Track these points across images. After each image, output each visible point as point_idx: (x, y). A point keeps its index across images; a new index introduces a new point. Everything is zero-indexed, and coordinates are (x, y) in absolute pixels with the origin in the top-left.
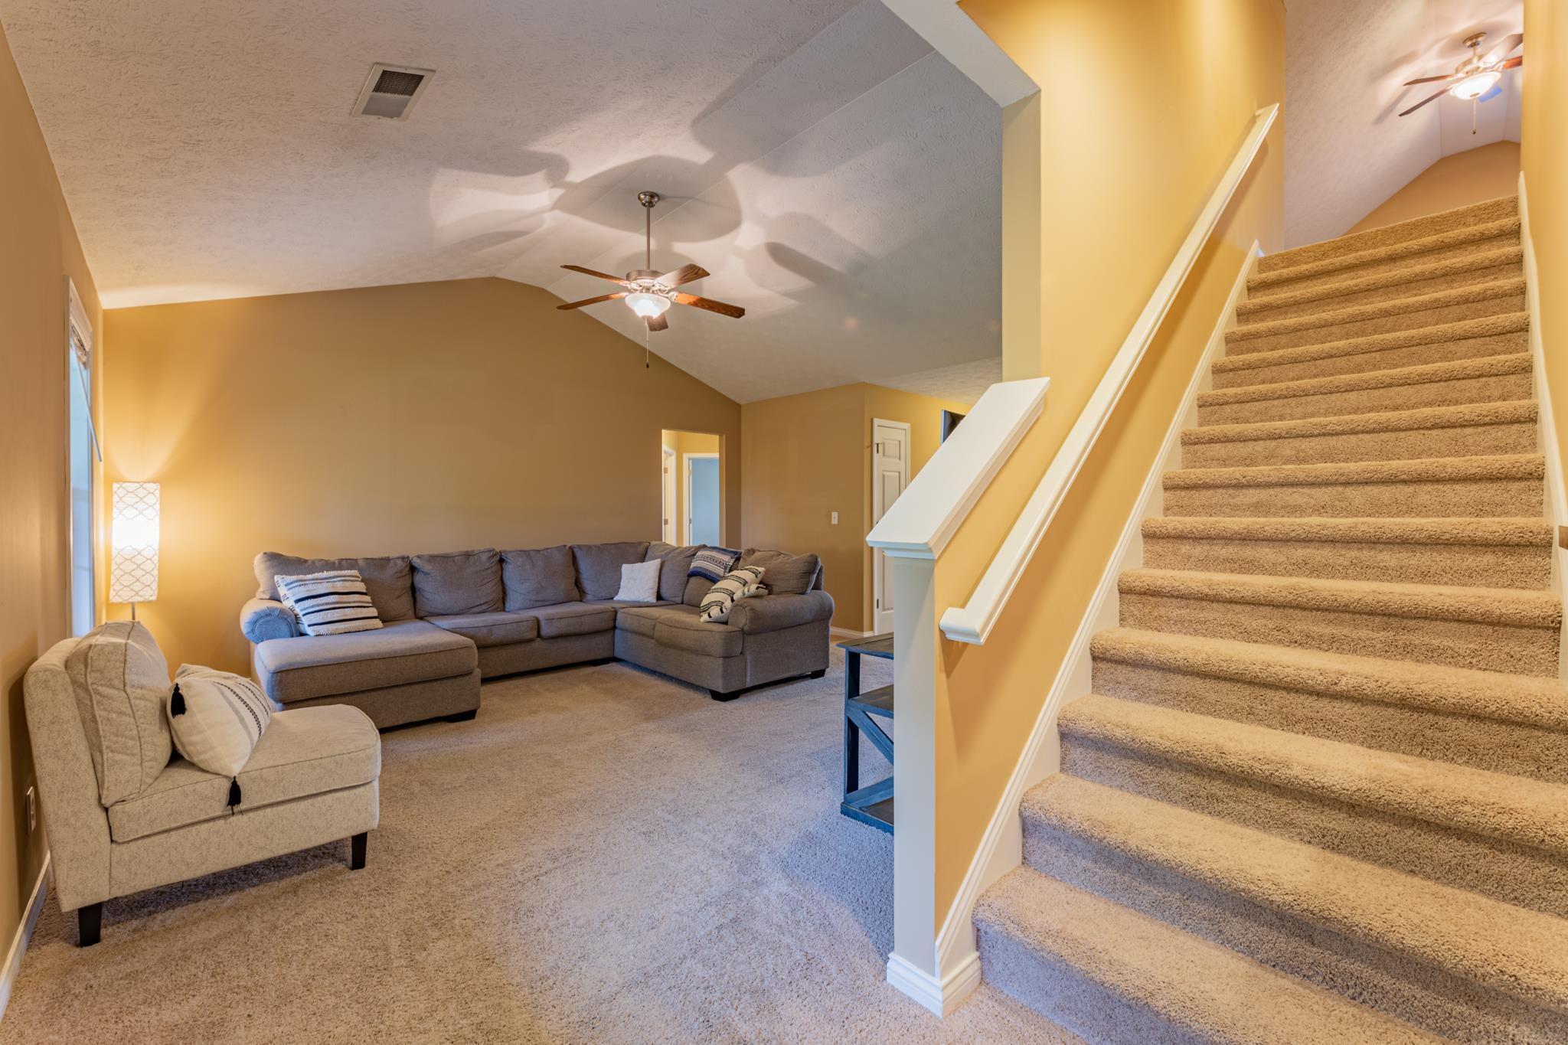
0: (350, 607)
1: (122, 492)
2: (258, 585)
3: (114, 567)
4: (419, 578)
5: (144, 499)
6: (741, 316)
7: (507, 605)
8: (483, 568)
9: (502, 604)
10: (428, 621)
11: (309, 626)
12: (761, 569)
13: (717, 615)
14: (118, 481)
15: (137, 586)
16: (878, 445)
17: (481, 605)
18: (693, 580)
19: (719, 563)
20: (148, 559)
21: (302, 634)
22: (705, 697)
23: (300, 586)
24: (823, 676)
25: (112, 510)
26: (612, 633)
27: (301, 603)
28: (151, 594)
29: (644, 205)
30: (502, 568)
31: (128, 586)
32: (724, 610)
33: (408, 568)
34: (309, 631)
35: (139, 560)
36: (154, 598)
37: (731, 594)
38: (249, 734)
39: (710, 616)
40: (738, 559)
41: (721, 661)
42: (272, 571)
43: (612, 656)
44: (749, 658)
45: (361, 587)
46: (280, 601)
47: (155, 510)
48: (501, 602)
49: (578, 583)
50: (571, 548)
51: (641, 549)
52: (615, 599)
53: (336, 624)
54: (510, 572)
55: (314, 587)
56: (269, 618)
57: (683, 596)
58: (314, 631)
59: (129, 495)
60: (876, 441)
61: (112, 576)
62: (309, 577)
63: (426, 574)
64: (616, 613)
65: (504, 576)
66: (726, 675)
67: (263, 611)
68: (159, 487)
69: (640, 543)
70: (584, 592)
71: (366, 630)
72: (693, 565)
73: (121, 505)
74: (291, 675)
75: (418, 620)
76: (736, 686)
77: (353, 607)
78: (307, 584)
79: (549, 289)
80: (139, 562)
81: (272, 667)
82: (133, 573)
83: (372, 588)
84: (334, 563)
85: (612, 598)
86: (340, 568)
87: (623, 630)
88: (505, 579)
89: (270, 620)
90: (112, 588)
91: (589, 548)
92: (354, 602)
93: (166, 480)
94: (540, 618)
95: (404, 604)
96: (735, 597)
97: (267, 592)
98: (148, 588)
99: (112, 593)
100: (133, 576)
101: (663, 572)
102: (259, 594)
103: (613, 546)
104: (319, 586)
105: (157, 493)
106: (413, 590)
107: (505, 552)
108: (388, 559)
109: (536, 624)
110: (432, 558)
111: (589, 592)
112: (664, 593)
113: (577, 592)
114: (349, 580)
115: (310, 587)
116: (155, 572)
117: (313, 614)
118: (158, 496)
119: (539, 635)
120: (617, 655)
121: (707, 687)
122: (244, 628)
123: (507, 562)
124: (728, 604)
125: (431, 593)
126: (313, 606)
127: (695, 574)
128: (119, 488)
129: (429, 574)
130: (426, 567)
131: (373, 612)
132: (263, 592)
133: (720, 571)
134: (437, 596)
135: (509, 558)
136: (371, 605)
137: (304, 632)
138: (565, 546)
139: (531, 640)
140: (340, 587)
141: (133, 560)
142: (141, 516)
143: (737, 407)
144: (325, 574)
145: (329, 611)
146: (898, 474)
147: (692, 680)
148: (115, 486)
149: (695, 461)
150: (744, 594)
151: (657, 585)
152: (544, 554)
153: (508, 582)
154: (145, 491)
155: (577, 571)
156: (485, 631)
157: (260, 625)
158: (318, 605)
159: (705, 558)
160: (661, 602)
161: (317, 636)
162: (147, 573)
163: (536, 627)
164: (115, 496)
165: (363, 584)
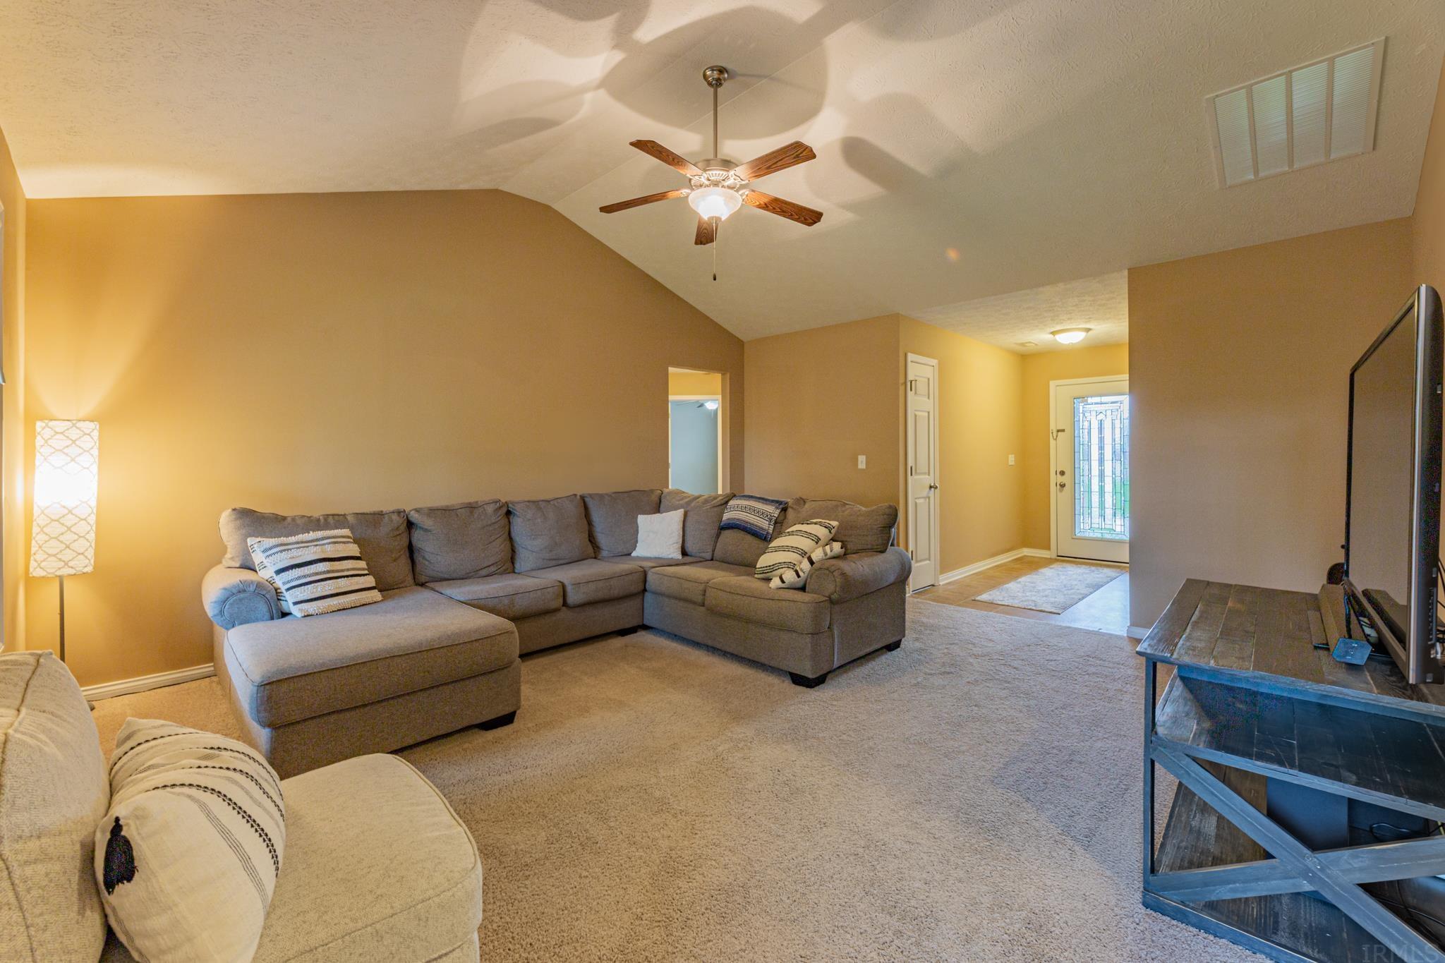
0: (344, 577)
1: (47, 433)
2: (225, 552)
3: (35, 530)
4: (417, 536)
5: (77, 442)
6: (815, 222)
7: (517, 566)
8: (489, 523)
9: (512, 565)
10: (433, 589)
11: (295, 603)
12: (835, 523)
13: (792, 580)
14: (42, 420)
15: (67, 555)
16: (911, 382)
17: (489, 566)
20: (82, 520)
21: (285, 615)
22: (783, 681)
23: (281, 551)
24: (898, 647)
25: (35, 455)
26: (641, 597)
27: (283, 574)
28: (85, 564)
29: (710, 84)
30: (509, 522)
31: (54, 555)
32: (801, 574)
33: (405, 524)
34: (296, 611)
35: (70, 520)
36: (89, 569)
38: (259, 885)
39: (783, 582)
40: (784, 510)
42: (244, 531)
43: (641, 624)
45: (354, 550)
46: (255, 570)
47: (92, 455)
48: (509, 563)
49: (592, 539)
50: (583, 498)
51: (654, 497)
52: (634, 554)
53: (329, 599)
54: (520, 527)
55: (300, 552)
56: (242, 595)
57: (714, 551)
58: (301, 610)
59: (58, 436)
60: (910, 377)
61: (33, 542)
62: (292, 539)
63: (426, 530)
64: (645, 574)
65: (512, 531)
67: (234, 587)
68: (98, 427)
69: (652, 491)
70: (598, 547)
71: (363, 605)
72: (726, 516)
73: (46, 450)
74: (284, 687)
75: (419, 588)
77: (347, 576)
78: (290, 549)
79: (556, 206)
80: (69, 524)
81: (257, 678)
82: (61, 538)
83: (368, 551)
84: (318, 520)
85: (630, 554)
86: (326, 526)
87: (655, 593)
88: (513, 535)
89: (243, 599)
90: (32, 558)
91: (601, 497)
92: (348, 570)
93: (106, 418)
94: (566, 582)
95: (400, 568)
96: (814, 558)
97: (237, 559)
98: (82, 557)
99: (33, 564)
100: (61, 542)
101: (688, 524)
102: (227, 561)
103: (626, 495)
104: (306, 551)
105: (96, 434)
106: (411, 549)
107: (513, 503)
108: (381, 514)
109: (562, 590)
110: (432, 512)
111: (604, 548)
112: (690, 547)
113: (592, 549)
114: (340, 542)
115: (294, 553)
116: (92, 536)
117: (299, 589)
118: (96, 438)
119: (565, 604)
120: (646, 622)
121: (786, 669)
122: (210, 609)
123: (515, 515)
125: (432, 553)
126: (299, 578)
128: (44, 428)
129: (430, 531)
130: (427, 523)
131: (370, 581)
132: (232, 559)
134: (439, 558)
135: (518, 509)
136: (366, 572)
137: (288, 611)
138: (575, 495)
139: (556, 610)
140: (331, 551)
141: (61, 521)
142: (73, 463)
143: (740, 344)
144: (312, 535)
145: (319, 584)
146: (927, 414)
148: (39, 425)
150: (826, 554)
151: (681, 540)
152: (554, 505)
153: (518, 538)
154: (78, 431)
155: (590, 523)
156: (506, 601)
157: (231, 604)
158: (305, 576)
160: (688, 559)
161: (305, 616)
162: (80, 537)
163: (562, 594)
164: (39, 438)
165: (356, 545)
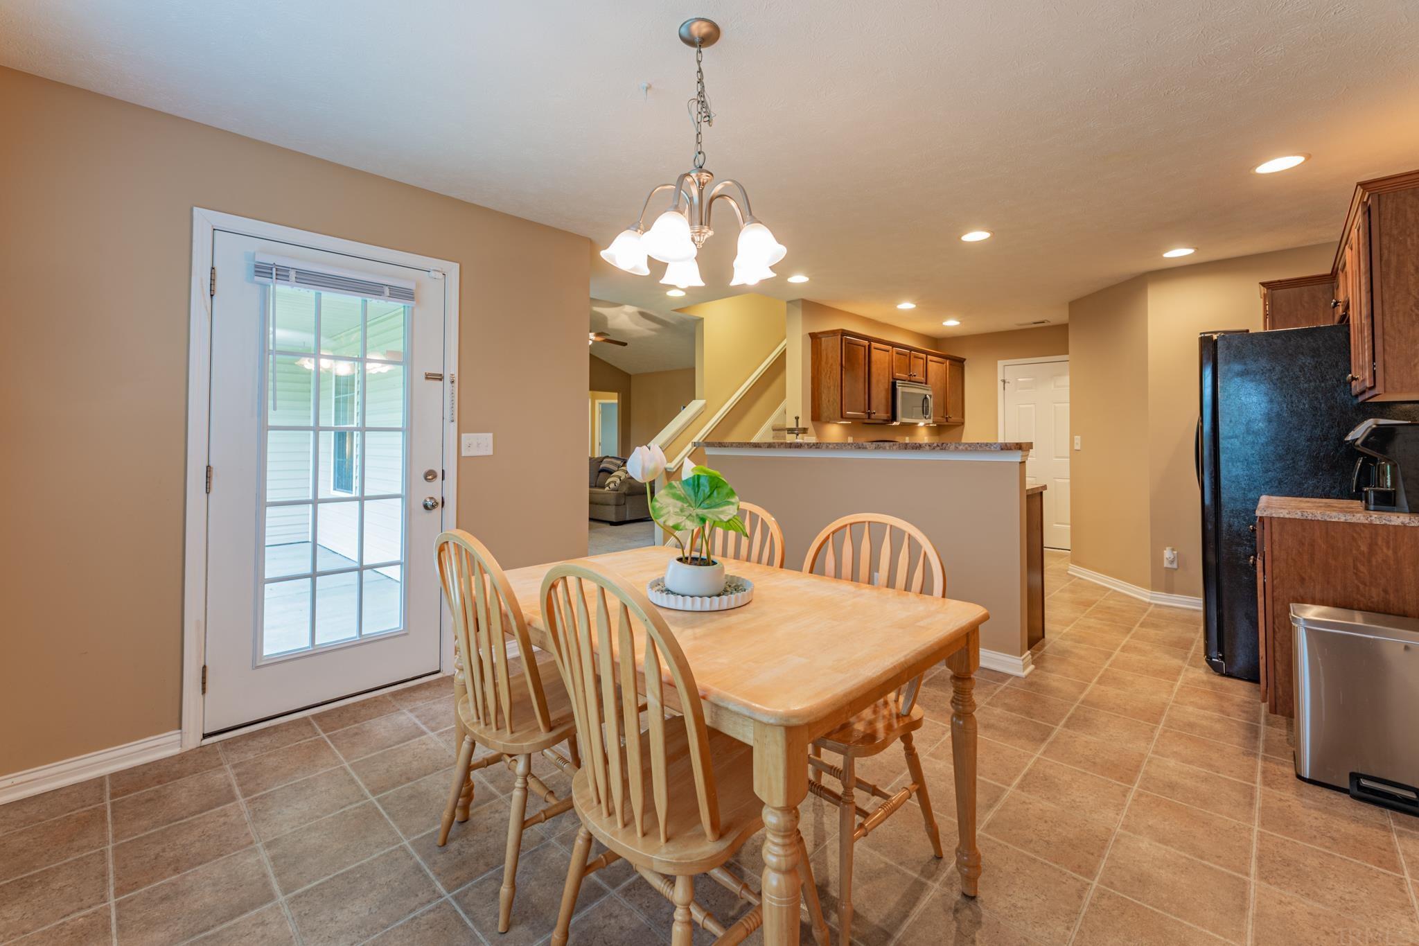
18: (601, 474)
19: (616, 465)
37: (620, 478)
41: (614, 507)
44: (627, 506)
66: (617, 513)
76: (621, 519)
124: (618, 481)
127: (603, 470)
133: (616, 469)
147: (600, 518)
149: (603, 405)
159: (608, 462)
